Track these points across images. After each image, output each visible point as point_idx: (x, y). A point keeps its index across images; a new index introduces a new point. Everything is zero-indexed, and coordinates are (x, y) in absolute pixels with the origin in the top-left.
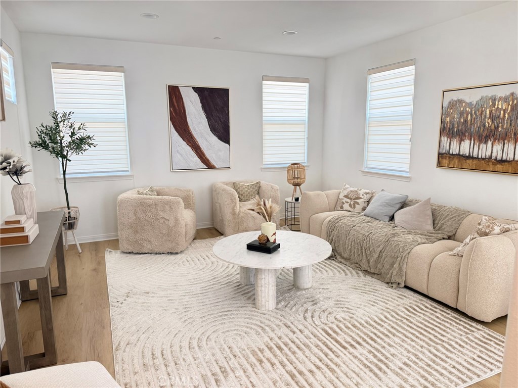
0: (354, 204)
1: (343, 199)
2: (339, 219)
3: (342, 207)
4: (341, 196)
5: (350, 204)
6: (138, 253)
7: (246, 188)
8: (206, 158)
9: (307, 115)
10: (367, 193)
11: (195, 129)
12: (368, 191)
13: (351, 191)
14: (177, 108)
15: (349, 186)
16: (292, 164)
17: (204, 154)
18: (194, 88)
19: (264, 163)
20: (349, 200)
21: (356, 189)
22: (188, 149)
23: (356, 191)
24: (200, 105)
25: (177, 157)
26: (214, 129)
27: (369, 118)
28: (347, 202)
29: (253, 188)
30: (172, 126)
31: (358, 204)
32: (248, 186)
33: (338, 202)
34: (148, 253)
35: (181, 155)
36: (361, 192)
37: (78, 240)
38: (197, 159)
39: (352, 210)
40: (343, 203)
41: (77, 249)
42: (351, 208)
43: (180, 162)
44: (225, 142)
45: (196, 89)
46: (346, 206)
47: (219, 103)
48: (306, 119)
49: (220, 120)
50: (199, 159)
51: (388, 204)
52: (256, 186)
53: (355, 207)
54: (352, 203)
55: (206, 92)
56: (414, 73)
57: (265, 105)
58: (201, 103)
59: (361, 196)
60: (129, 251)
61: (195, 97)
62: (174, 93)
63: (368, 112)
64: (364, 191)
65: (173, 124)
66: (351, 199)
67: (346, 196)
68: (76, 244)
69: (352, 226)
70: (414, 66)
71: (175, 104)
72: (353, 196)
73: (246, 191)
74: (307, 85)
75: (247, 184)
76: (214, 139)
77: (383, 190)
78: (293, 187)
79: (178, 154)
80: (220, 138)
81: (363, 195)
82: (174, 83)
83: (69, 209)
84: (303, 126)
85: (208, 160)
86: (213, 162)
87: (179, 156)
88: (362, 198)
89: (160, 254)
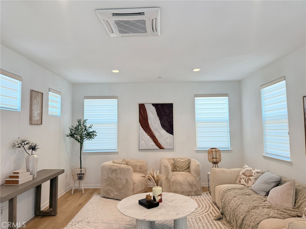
0: (248, 180)
1: (241, 176)
2: (230, 190)
3: (240, 182)
4: (240, 174)
5: (245, 180)
6: (108, 198)
7: (181, 162)
8: (158, 143)
9: (228, 116)
10: (258, 173)
11: (152, 126)
12: (259, 171)
13: (248, 170)
14: (143, 115)
15: (247, 166)
16: (211, 149)
17: (157, 141)
18: (152, 104)
19: (197, 147)
20: (245, 177)
21: (251, 169)
22: (149, 137)
23: (251, 170)
24: (156, 113)
25: (142, 142)
26: (163, 126)
27: (265, 118)
28: (244, 178)
29: (186, 163)
30: (140, 125)
31: (251, 180)
32: (183, 161)
33: (238, 178)
34: (112, 199)
35: (144, 141)
36: (254, 171)
37: (84, 187)
38: (153, 143)
39: (246, 184)
40: (241, 179)
41: (82, 191)
42: (246, 183)
43: (144, 146)
44: (171, 134)
45: (154, 105)
46: (243, 181)
47: (167, 111)
48: (228, 118)
49: (167, 120)
50: (154, 144)
51: (266, 183)
52: (187, 162)
53: (248, 183)
54: (247, 179)
55: (159, 106)
56: (285, 86)
57: (197, 111)
58: (157, 112)
59: (253, 175)
60: (104, 196)
61: (154, 109)
62: (142, 108)
63: (263, 113)
64: (256, 170)
65: (141, 124)
66: (246, 176)
67: (243, 174)
68: (82, 189)
69: (233, 196)
70: (285, 81)
71: (142, 113)
72: (247, 174)
73: (181, 165)
74: (227, 98)
75: (182, 160)
76: (164, 132)
77: (268, 171)
78: (213, 164)
79: (142, 140)
80: (167, 131)
81: (255, 174)
82: (142, 102)
83: (81, 168)
84: (226, 123)
85: (160, 144)
86: (163, 145)
87: (143, 142)
88: (253, 176)
89: (118, 200)
